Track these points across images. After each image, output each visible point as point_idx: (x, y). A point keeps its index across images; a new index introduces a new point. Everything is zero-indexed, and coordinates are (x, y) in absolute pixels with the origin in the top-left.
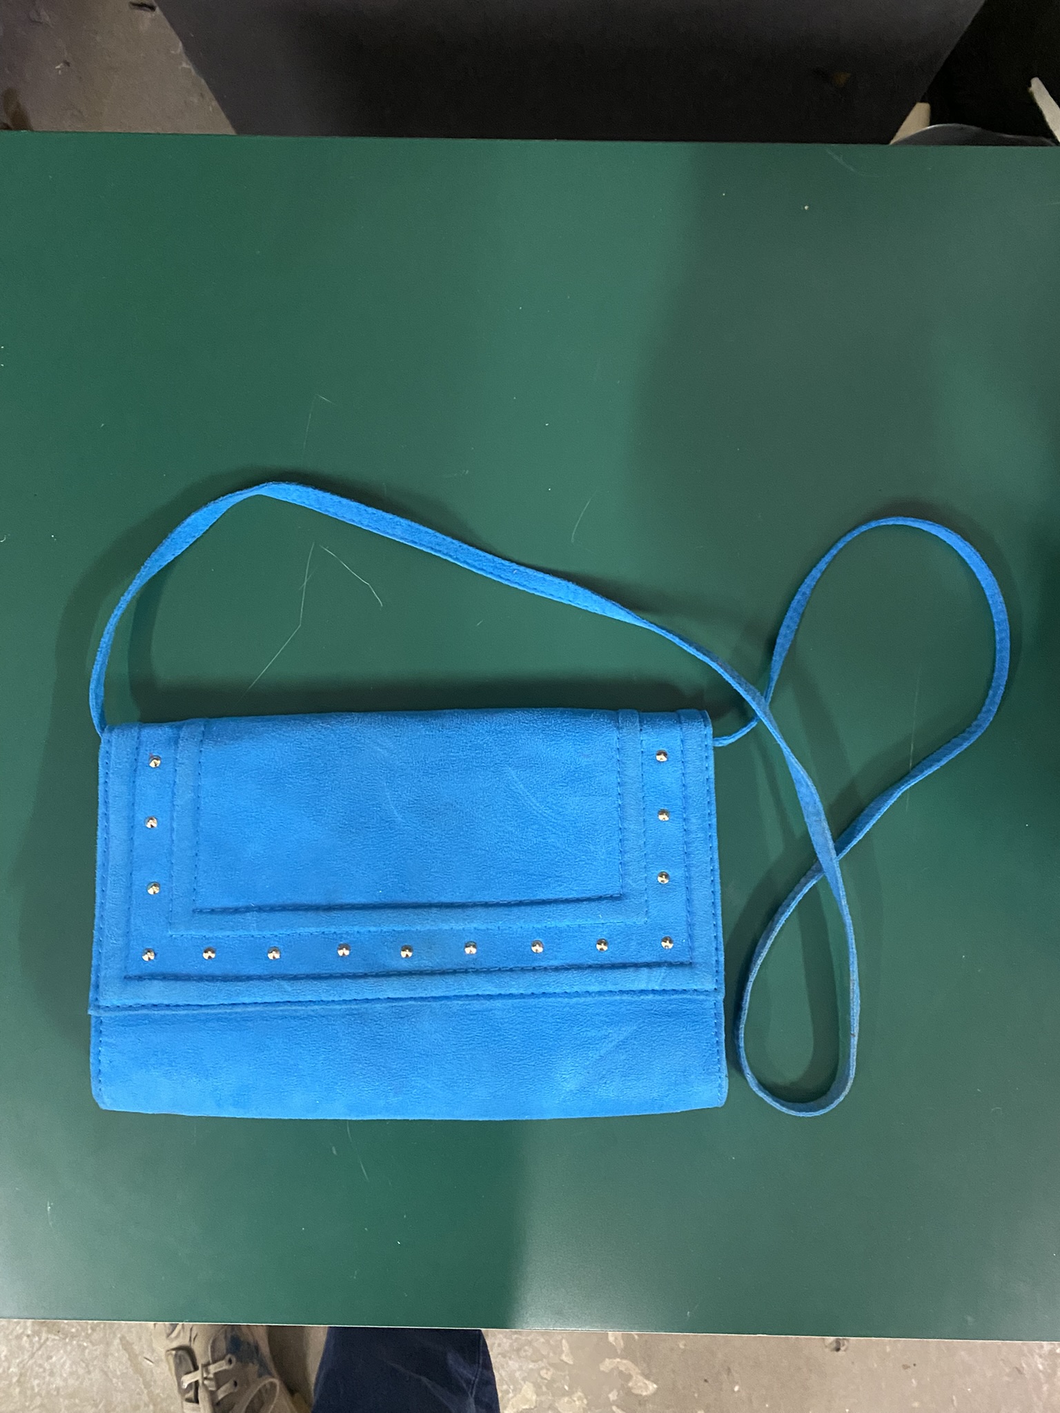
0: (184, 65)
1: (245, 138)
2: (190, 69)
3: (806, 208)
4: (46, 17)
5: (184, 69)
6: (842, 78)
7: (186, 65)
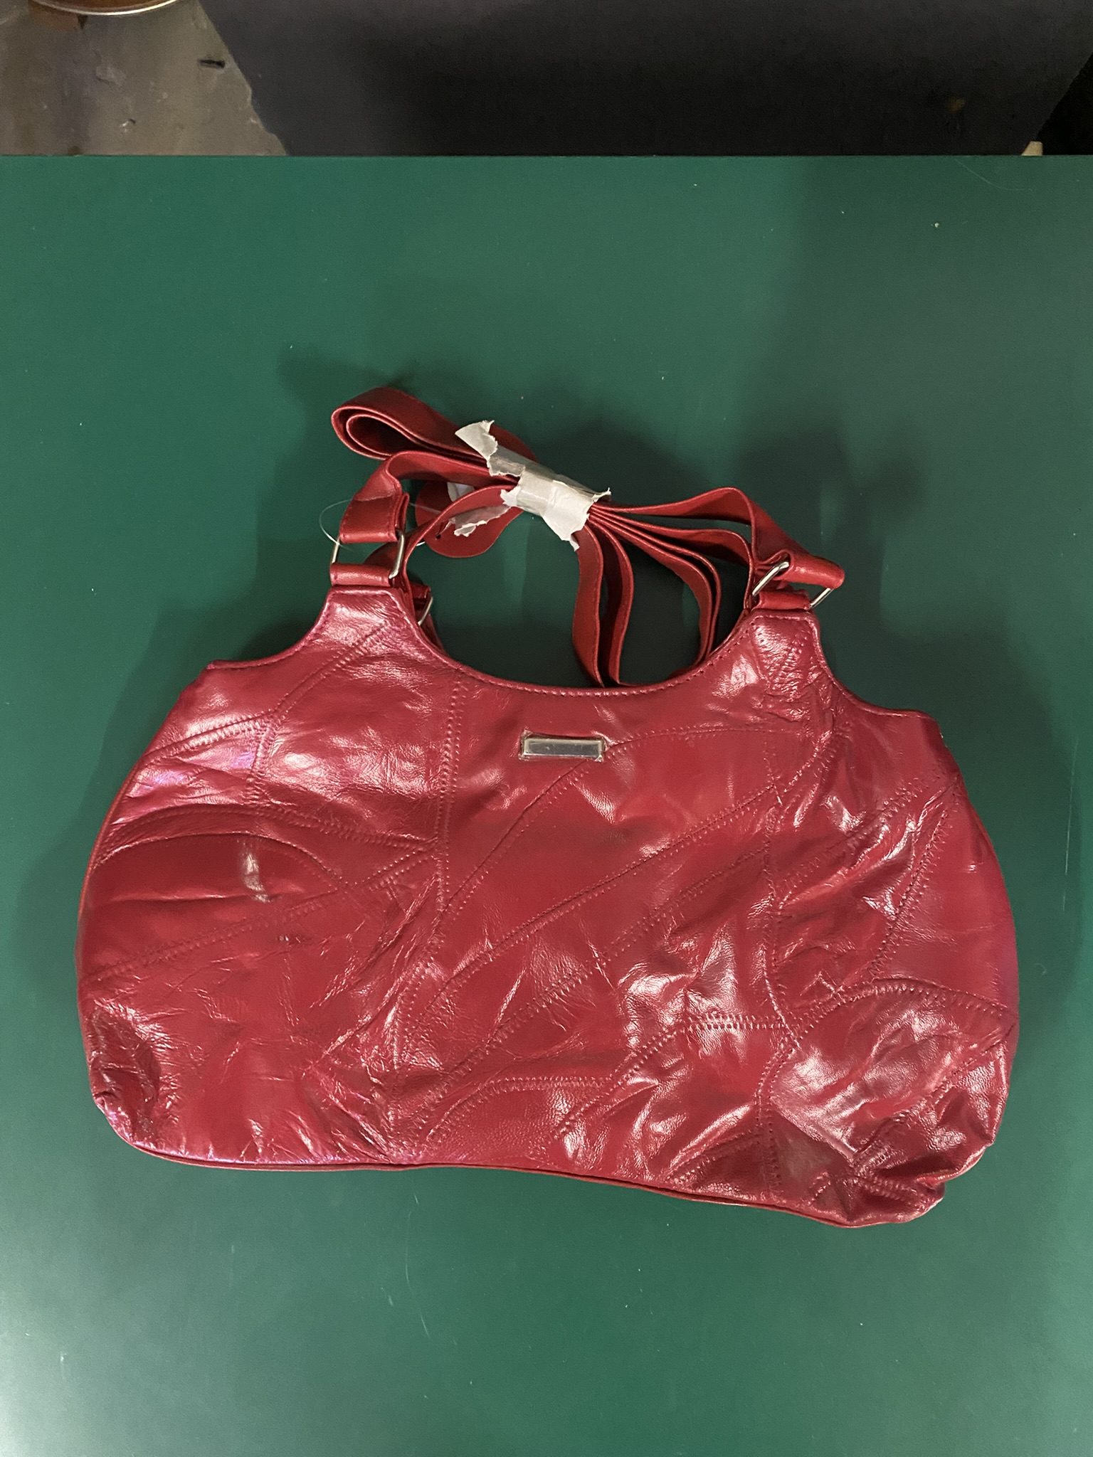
0: (252, 121)
1: (296, 159)
2: (257, 125)
3: (936, 225)
4: (111, 74)
5: (253, 125)
6: (957, 104)
7: (254, 120)
